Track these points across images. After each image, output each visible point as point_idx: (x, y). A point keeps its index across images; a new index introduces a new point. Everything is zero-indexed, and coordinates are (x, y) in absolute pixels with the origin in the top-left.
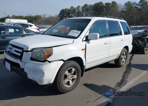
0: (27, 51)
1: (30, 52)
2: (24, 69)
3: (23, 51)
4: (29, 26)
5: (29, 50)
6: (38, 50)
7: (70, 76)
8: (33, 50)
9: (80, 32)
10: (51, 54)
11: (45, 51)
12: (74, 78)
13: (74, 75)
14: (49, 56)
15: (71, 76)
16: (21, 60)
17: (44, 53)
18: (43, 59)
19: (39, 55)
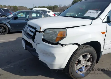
0: (40, 32)
1: (42, 33)
2: (36, 49)
3: (36, 31)
4: (48, 12)
5: (41, 30)
6: (51, 31)
7: (83, 62)
8: (46, 31)
9: (100, 12)
10: (64, 36)
11: (58, 32)
12: (87, 65)
13: (88, 62)
14: (62, 38)
15: (85, 62)
16: (33, 41)
17: (57, 35)
18: (55, 41)
19: (51, 36)
